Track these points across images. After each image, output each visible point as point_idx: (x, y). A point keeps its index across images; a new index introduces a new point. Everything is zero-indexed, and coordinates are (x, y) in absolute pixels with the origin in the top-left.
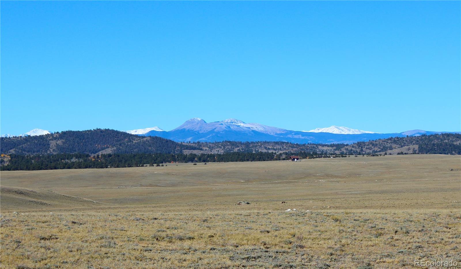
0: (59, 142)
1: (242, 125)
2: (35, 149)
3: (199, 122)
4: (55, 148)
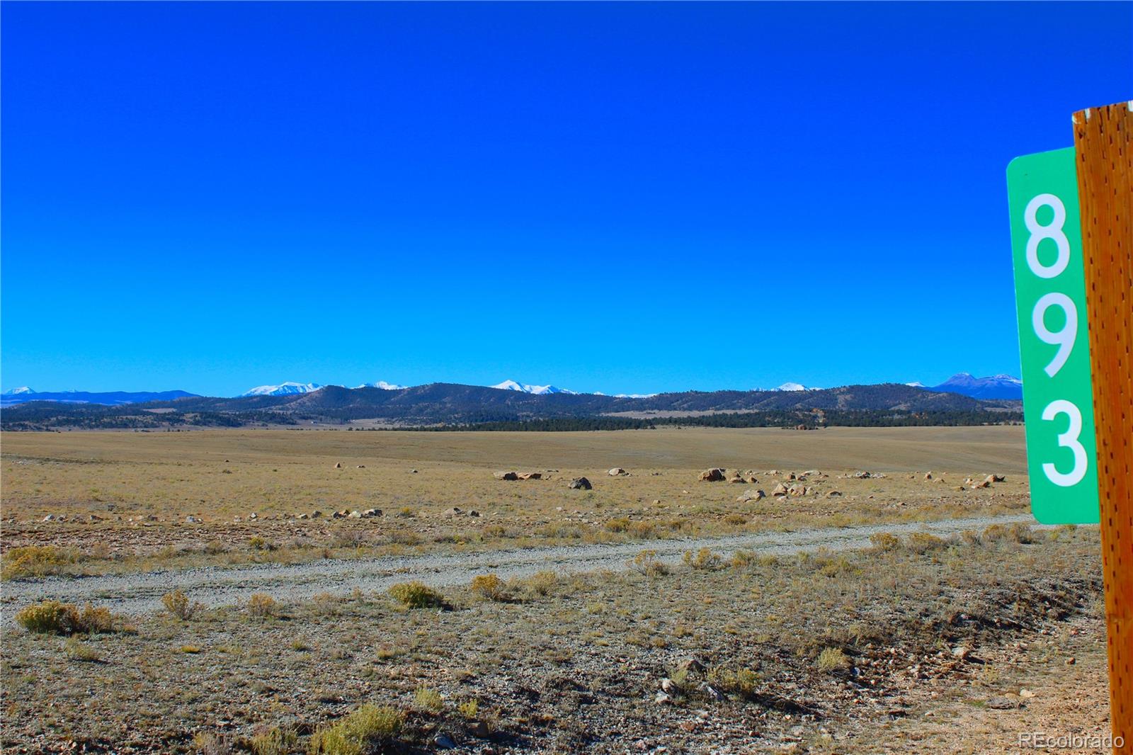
0: (848, 397)
1: (1015, 381)
2: (823, 405)
3: (967, 378)
4: (843, 403)
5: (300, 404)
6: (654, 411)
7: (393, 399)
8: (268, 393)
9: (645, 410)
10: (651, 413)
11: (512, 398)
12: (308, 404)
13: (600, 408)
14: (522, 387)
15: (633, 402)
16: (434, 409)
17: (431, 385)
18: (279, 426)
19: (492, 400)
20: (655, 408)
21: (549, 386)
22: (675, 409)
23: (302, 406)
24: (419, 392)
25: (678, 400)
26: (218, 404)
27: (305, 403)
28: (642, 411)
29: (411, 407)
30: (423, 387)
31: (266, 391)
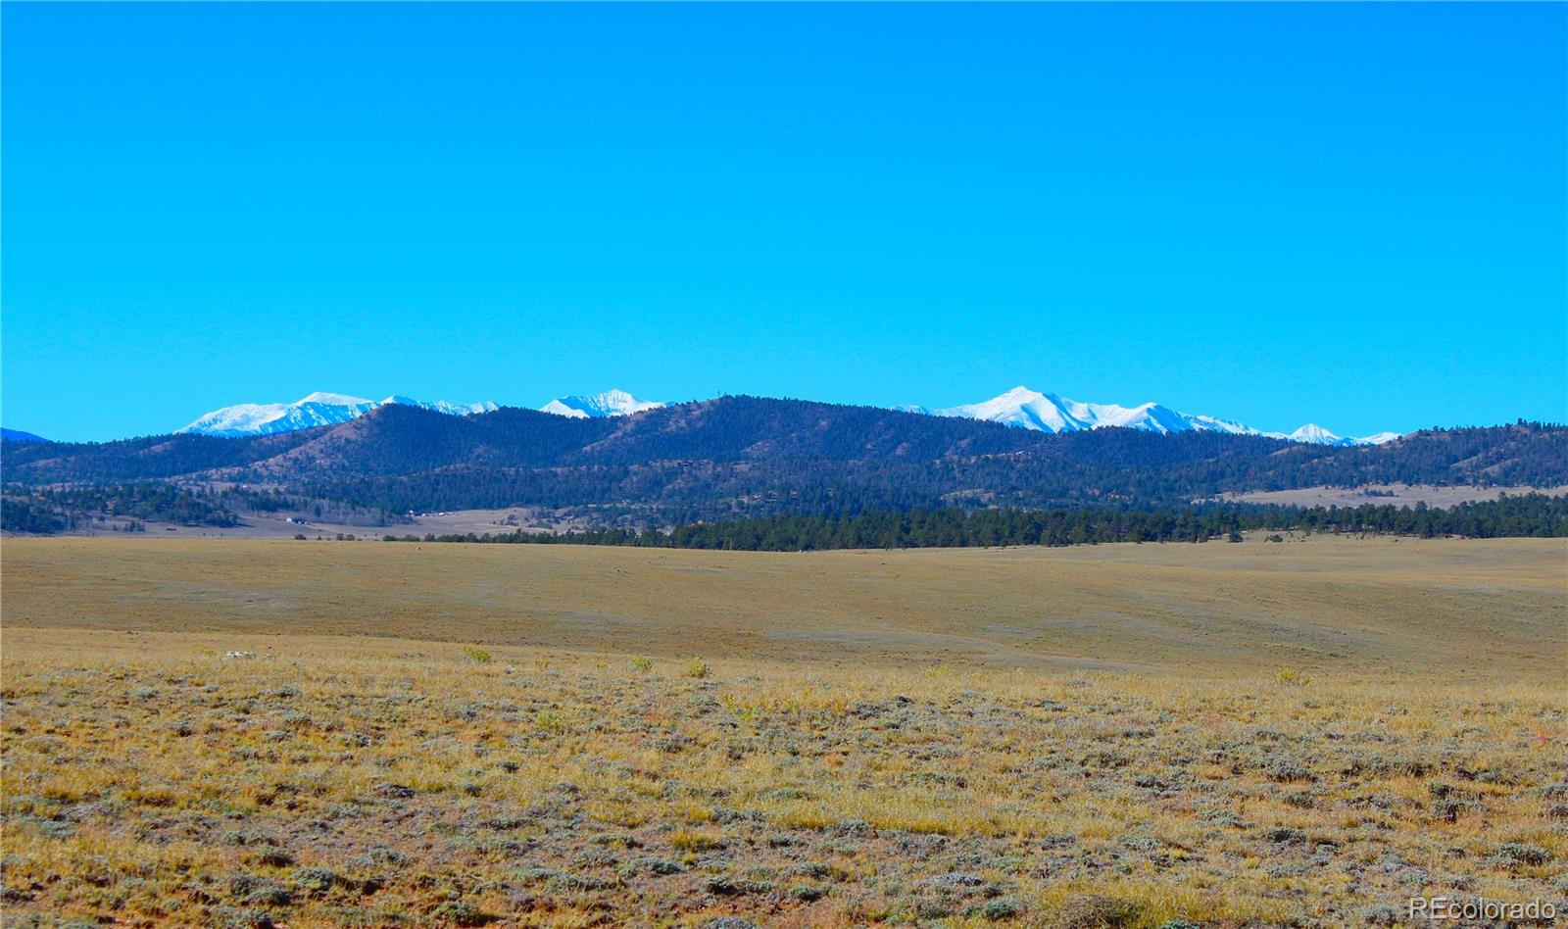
5: (296, 460)
6: (1391, 487)
7: (588, 448)
8: (254, 427)
9: (1363, 481)
10: (1381, 494)
11: (964, 443)
12: (322, 461)
13: (1223, 475)
14: (1062, 409)
15: (1329, 460)
16: (696, 479)
17: (712, 403)
18: (180, 529)
19: (899, 451)
20: (1398, 478)
21: (1151, 405)
22: (1460, 481)
23: (302, 470)
24: (672, 427)
25: (1473, 453)
26: (41, 463)
27: (311, 459)
28: (1353, 486)
29: (627, 472)
30: (687, 409)
31: (247, 419)
